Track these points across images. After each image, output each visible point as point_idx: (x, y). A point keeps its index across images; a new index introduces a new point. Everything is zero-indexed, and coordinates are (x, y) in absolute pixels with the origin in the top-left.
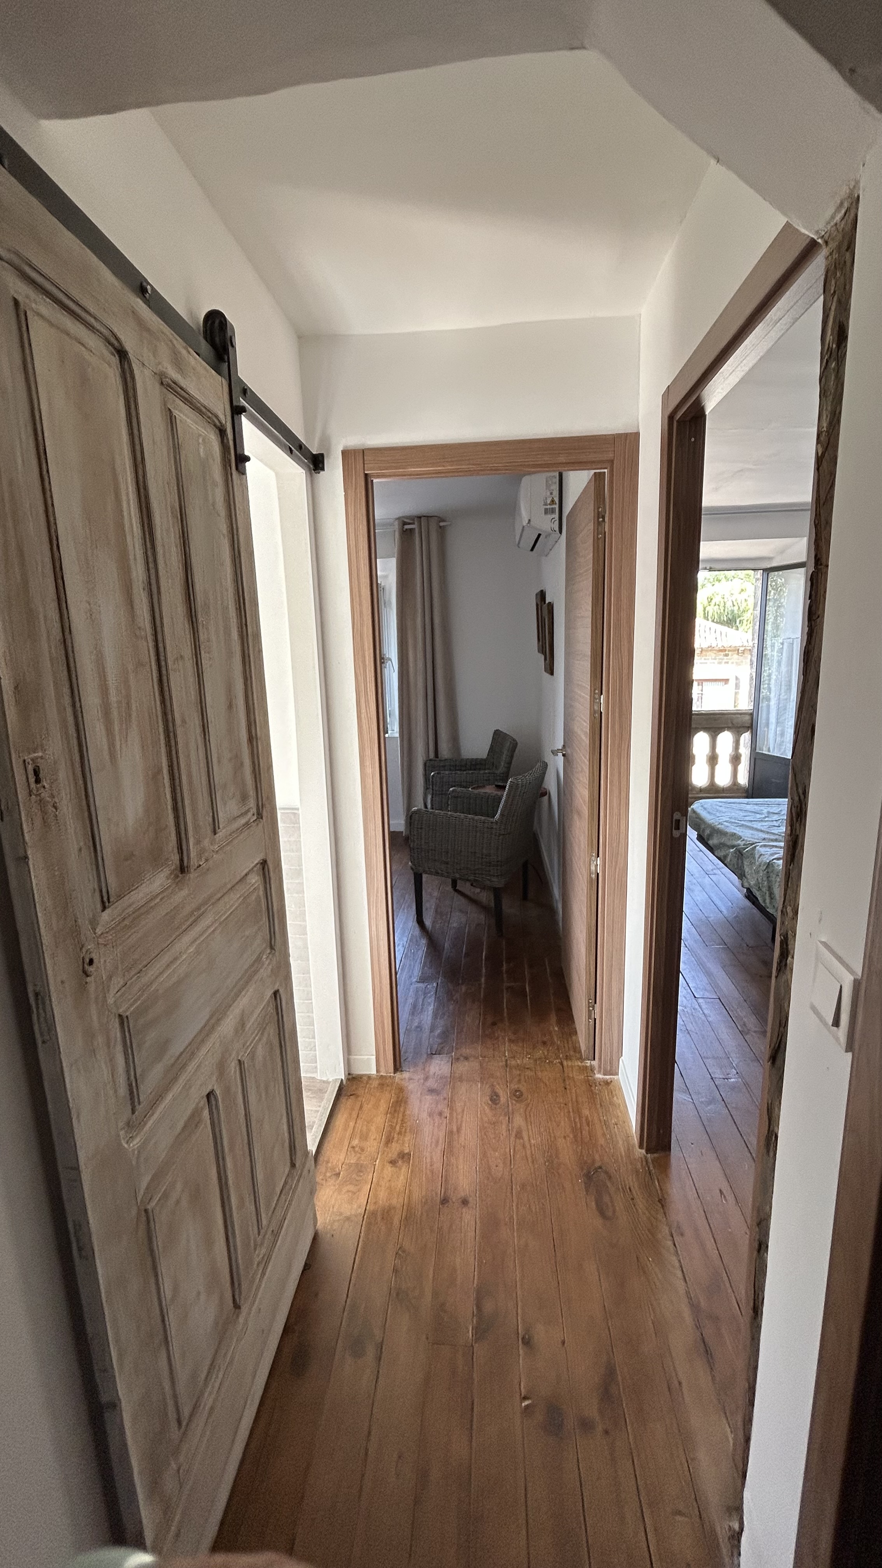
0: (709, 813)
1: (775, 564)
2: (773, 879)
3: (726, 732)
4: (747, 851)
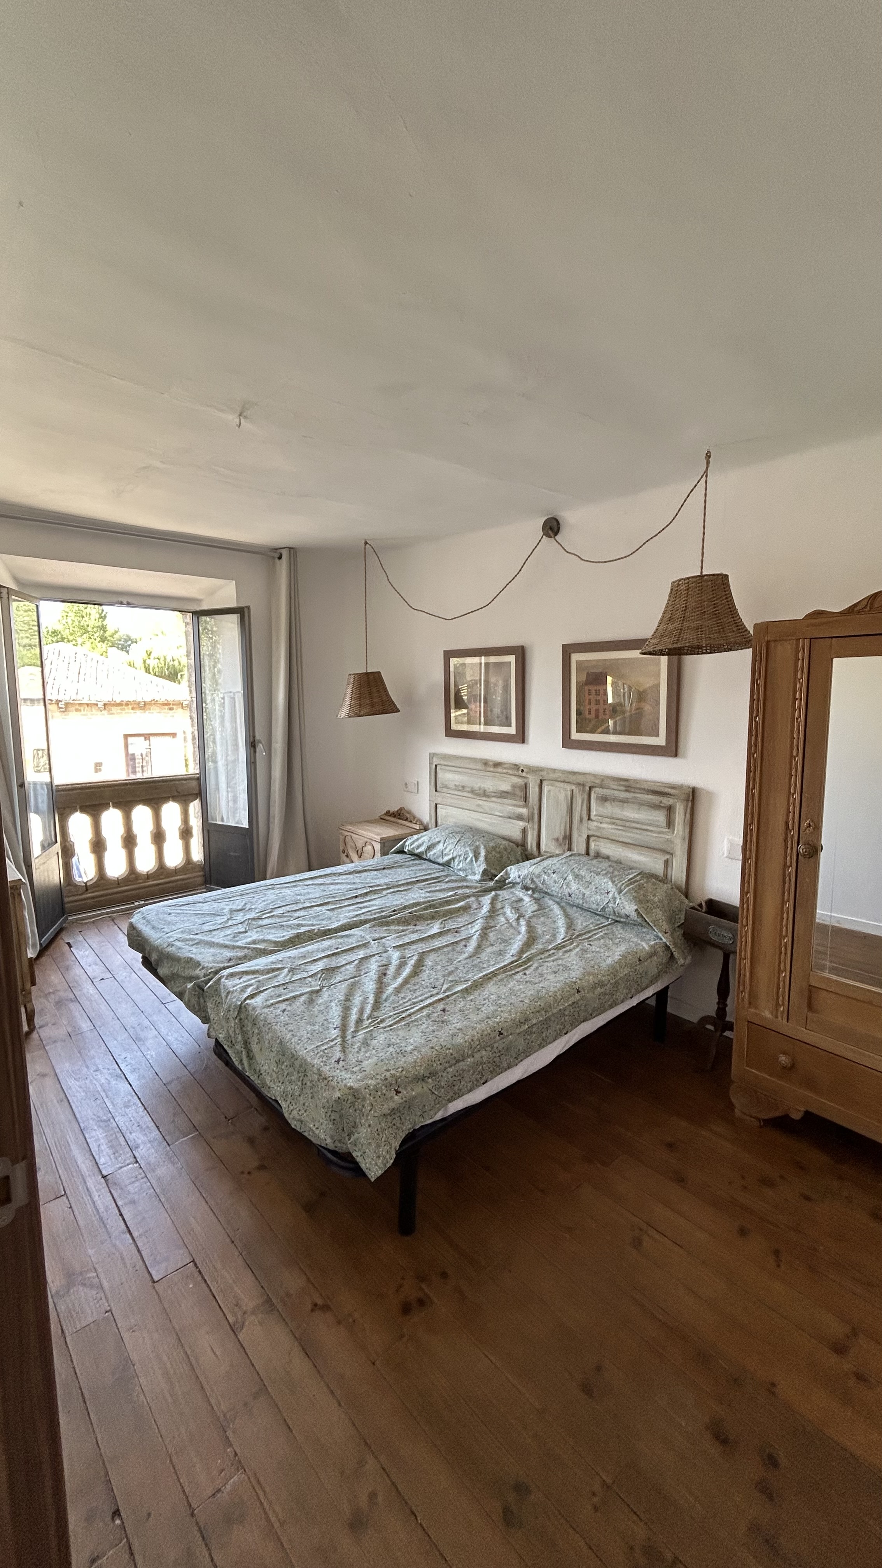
0: (154, 927)
1: (205, 607)
2: (249, 1028)
3: (170, 802)
4: (209, 987)
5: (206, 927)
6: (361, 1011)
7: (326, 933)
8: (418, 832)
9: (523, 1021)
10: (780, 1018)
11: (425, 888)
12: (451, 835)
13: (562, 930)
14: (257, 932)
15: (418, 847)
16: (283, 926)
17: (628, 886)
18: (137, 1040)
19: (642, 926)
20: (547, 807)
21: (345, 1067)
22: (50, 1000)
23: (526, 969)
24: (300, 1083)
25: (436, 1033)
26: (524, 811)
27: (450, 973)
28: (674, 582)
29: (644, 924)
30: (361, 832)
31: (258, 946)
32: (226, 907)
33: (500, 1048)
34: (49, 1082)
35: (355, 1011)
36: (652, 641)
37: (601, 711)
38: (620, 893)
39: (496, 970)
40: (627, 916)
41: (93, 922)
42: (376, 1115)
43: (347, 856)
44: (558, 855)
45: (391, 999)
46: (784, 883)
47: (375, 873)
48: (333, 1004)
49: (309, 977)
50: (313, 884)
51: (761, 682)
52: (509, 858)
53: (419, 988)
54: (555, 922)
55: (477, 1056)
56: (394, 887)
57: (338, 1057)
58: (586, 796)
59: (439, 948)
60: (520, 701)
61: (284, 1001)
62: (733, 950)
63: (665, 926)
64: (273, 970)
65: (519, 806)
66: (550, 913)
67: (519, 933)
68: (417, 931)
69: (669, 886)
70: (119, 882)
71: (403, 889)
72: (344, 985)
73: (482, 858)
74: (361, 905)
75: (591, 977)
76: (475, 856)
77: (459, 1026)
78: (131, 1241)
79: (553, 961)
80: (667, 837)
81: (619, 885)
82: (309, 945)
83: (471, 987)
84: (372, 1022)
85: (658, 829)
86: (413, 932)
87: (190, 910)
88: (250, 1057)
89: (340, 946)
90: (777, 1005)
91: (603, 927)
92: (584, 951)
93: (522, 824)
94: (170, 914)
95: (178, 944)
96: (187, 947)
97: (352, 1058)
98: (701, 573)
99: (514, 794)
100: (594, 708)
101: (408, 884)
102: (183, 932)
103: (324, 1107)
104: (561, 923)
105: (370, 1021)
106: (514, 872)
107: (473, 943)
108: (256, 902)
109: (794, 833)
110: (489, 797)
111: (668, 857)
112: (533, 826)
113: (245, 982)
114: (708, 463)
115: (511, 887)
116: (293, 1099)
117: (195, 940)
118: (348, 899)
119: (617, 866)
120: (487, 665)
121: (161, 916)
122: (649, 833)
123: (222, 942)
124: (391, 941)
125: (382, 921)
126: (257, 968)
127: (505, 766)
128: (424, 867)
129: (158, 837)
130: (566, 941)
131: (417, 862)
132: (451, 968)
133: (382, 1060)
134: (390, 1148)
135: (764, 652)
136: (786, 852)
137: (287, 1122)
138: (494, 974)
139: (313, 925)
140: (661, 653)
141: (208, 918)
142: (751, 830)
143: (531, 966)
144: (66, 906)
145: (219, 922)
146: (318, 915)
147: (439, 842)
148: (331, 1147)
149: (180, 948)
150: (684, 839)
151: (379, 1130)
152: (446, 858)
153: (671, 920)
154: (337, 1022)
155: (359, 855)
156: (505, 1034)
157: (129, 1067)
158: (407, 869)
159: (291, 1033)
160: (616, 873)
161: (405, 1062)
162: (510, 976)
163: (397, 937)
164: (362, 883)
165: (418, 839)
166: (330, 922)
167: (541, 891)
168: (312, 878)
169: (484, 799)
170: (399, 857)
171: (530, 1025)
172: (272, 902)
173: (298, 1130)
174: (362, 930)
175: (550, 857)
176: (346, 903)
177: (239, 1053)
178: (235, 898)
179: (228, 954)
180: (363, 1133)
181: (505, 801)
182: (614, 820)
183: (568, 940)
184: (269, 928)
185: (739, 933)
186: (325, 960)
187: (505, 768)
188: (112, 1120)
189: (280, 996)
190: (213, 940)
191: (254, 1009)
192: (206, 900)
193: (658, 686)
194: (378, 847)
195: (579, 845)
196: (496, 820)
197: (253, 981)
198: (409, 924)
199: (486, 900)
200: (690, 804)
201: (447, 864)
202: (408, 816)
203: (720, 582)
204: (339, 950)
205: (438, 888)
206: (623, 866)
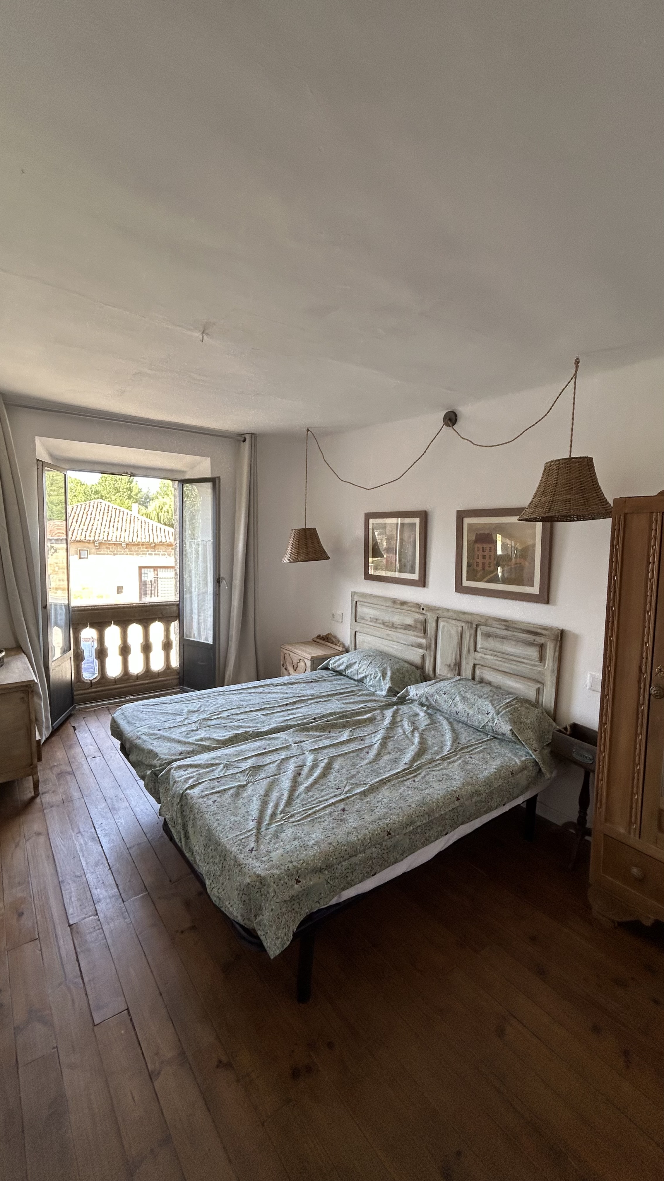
0: (129, 722)
1: (187, 477)
2: (187, 813)
3: (157, 622)
4: (162, 776)
5: (167, 725)
6: (276, 806)
7: (258, 735)
8: (340, 653)
9: (409, 823)
10: (632, 835)
11: (341, 700)
12: (365, 658)
13: (449, 743)
14: (205, 731)
15: (339, 665)
16: (226, 726)
17: (505, 709)
18: (113, 809)
19: (515, 743)
20: (442, 638)
21: (257, 856)
22: (54, 772)
23: (415, 776)
24: (220, 866)
25: (335, 830)
26: (423, 641)
27: (353, 776)
28: (547, 463)
29: (518, 742)
30: (296, 651)
31: (204, 743)
32: (185, 708)
33: (389, 846)
34: (42, 839)
35: (271, 805)
36: (528, 510)
37: (487, 563)
38: (498, 714)
39: (391, 776)
40: (503, 735)
41: (94, 711)
42: (278, 901)
43: (286, 669)
44: (449, 679)
45: (302, 796)
46: (638, 718)
47: (304, 685)
48: (255, 798)
49: (239, 773)
50: (254, 693)
51: (619, 547)
52: (410, 679)
53: (325, 789)
54: (443, 735)
55: (368, 852)
56: (316, 698)
57: (251, 847)
58: (473, 632)
59: (346, 753)
60: (423, 554)
61: (216, 793)
62: (592, 769)
63: (535, 745)
64: (212, 765)
65: (421, 637)
66: (440, 727)
67: (413, 743)
68: (330, 737)
69: (540, 710)
70: (116, 681)
71: (324, 699)
72: (265, 783)
73: (388, 678)
74: (289, 712)
75: (470, 787)
76: (383, 676)
77: (354, 825)
78: (82, 985)
79: (439, 771)
80: (540, 669)
81: (498, 707)
82: (244, 744)
83: (368, 790)
84: (284, 817)
85: (532, 663)
86: (327, 738)
87: (158, 709)
88: (187, 837)
89: (268, 747)
90: (630, 823)
91: (483, 742)
92: (466, 763)
93: (421, 651)
94: (143, 712)
95: (144, 737)
96: (150, 740)
97: (263, 848)
98: (570, 456)
99: (416, 628)
100: (480, 561)
101: (328, 695)
102: (149, 728)
103: (237, 889)
104: (448, 736)
105: (282, 815)
106: (414, 691)
107: (374, 751)
108: (209, 705)
109: (647, 676)
110: (396, 628)
111: (539, 685)
112: (430, 653)
113: (188, 774)
114: (577, 367)
115: (410, 703)
116: (214, 878)
117: (157, 734)
118: (280, 706)
119: (498, 690)
120: (402, 524)
121: (135, 713)
122: (524, 665)
123: (177, 738)
124: (308, 745)
125: (303, 727)
126: (199, 762)
127: (409, 604)
128: (343, 682)
129: (147, 648)
130: (451, 753)
131: (338, 677)
132: (353, 772)
133: (287, 852)
134: (288, 931)
135: (622, 522)
136: (639, 692)
137: (209, 897)
138: (388, 780)
139: (249, 727)
140: (536, 520)
141: (170, 717)
142: (609, 671)
143: (419, 774)
144: (75, 697)
145: (178, 720)
146: (255, 719)
147: (355, 663)
148: (242, 923)
149: (145, 741)
150: (553, 672)
151: (280, 914)
152: (360, 676)
153: (540, 739)
154: (255, 814)
155: (295, 668)
156: (393, 834)
157: (103, 831)
158: (329, 683)
159: (217, 822)
160: (496, 697)
161: (306, 855)
162: (402, 781)
163: (314, 742)
164: (293, 693)
165: (339, 660)
166: (263, 725)
167: (434, 708)
168: (254, 687)
169: (393, 630)
170: (325, 672)
171: (415, 827)
172: (221, 706)
173: (218, 905)
174: (287, 734)
175: (443, 680)
176: (278, 710)
177: (179, 833)
178: (194, 701)
179: (180, 749)
180: (266, 916)
181: (408, 632)
182: (495, 653)
183: (453, 752)
184: (215, 728)
185: (597, 756)
186: (254, 758)
187: (409, 606)
188: (83, 877)
189: (213, 788)
190: (171, 736)
191: (192, 798)
192: (172, 701)
193: (534, 546)
194: (309, 663)
195: (467, 672)
196: (400, 647)
197: (195, 774)
198: (324, 731)
199: (389, 713)
200: (559, 643)
201: (361, 681)
202: (334, 640)
203: (587, 463)
204: (266, 750)
205: (351, 701)
206: (502, 691)
